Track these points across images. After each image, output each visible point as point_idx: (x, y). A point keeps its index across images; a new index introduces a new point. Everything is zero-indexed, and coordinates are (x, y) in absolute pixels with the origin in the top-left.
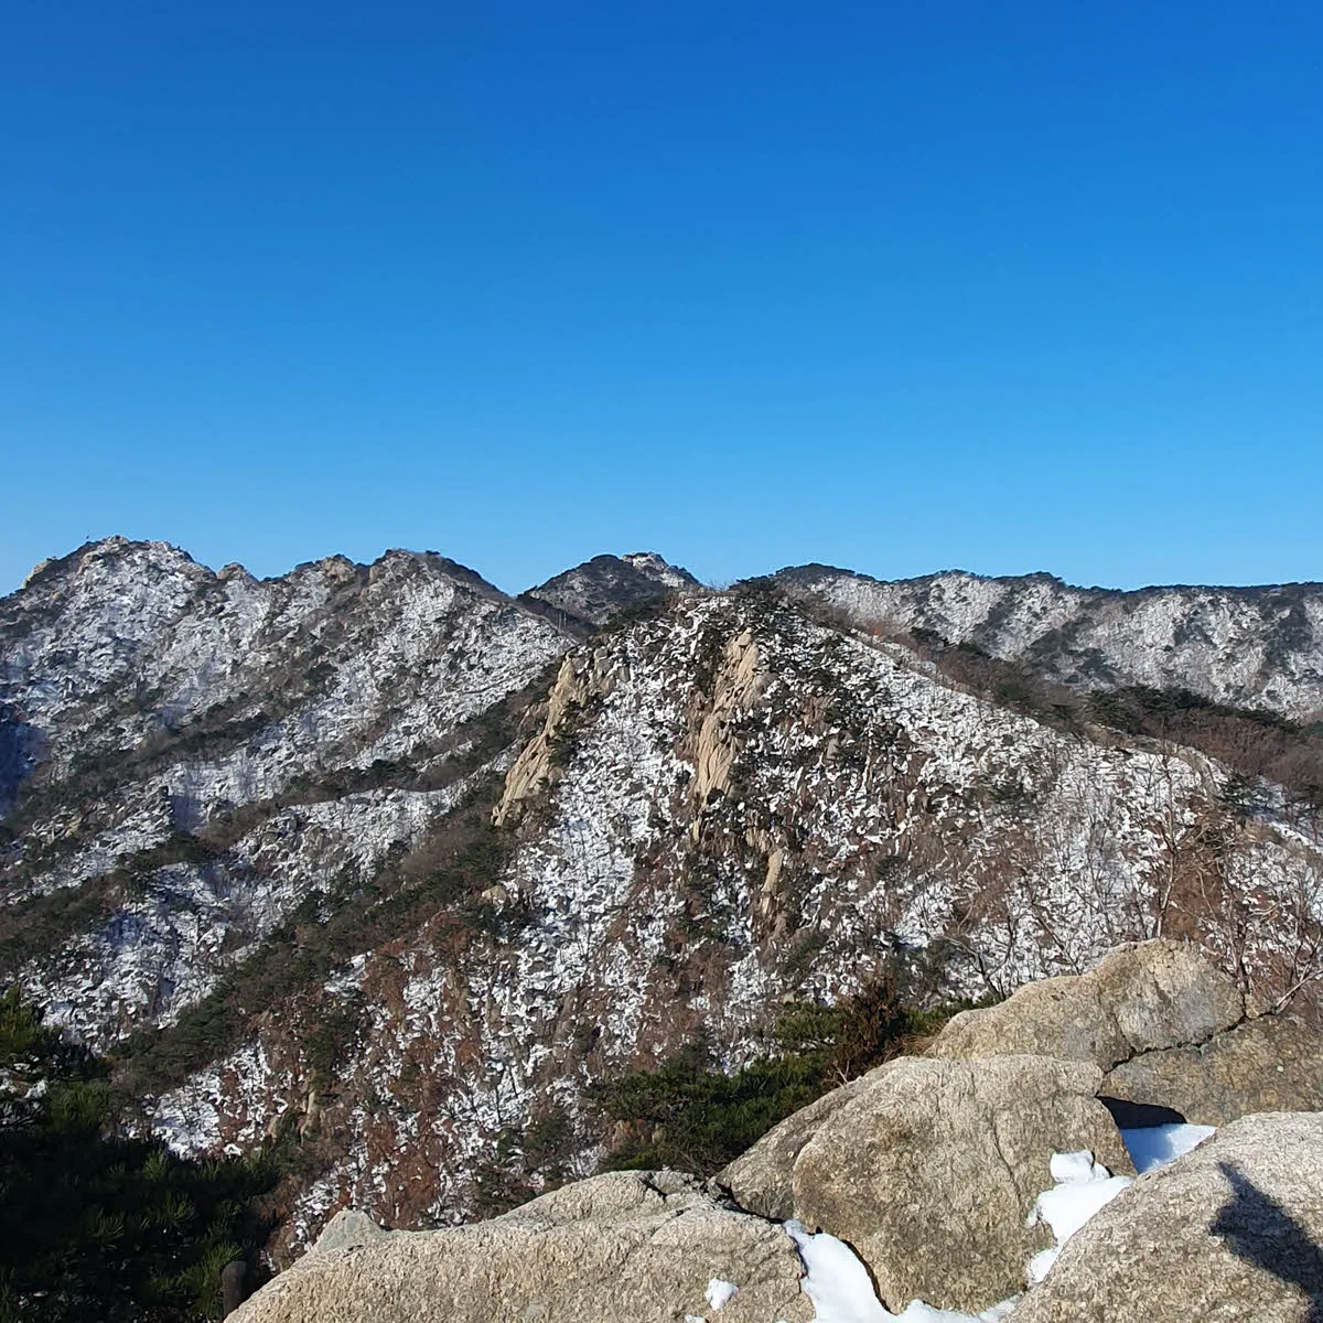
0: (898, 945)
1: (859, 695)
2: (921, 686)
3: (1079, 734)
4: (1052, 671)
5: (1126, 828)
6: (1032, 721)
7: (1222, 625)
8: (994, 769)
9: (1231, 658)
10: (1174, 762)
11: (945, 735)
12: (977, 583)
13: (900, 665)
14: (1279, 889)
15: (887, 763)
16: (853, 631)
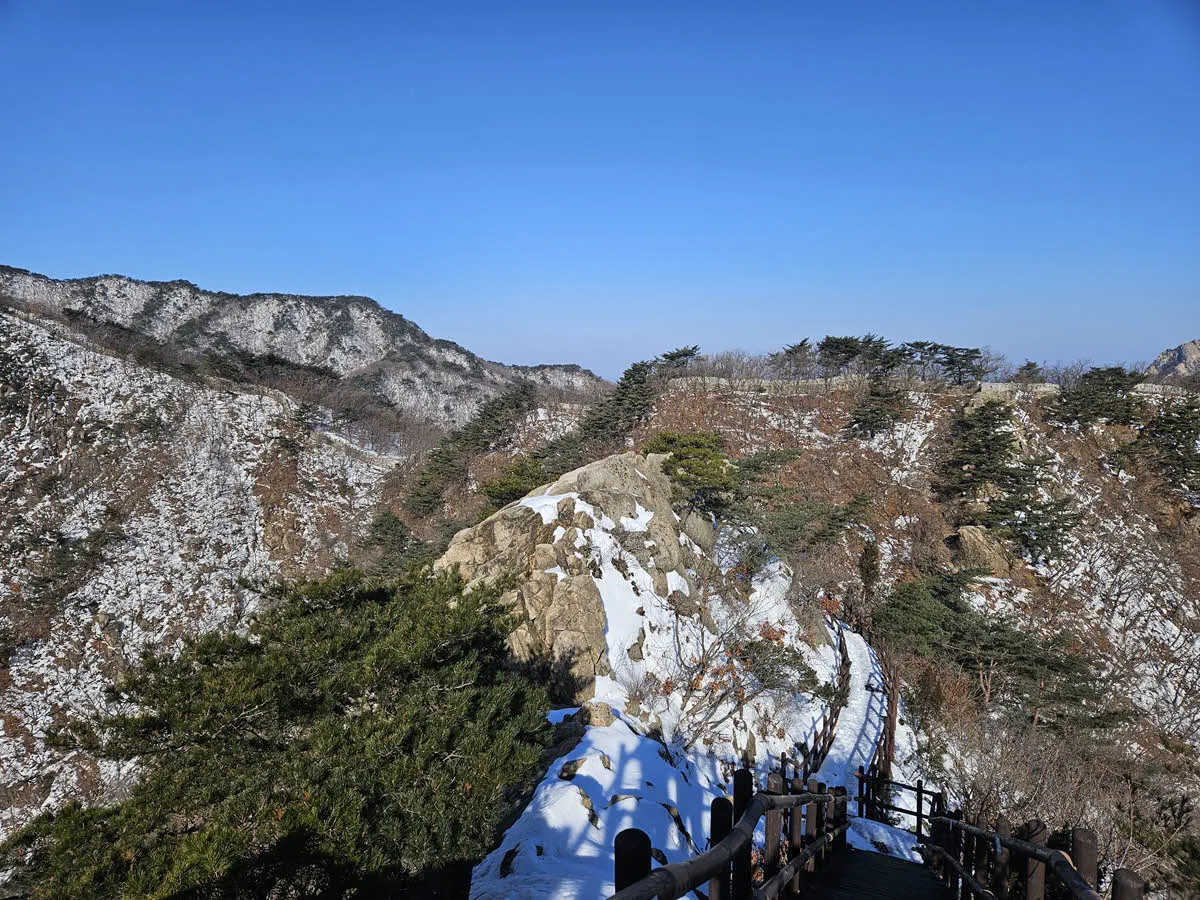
0: (62, 540)
1: (19, 358)
2: (74, 351)
3: (201, 383)
4: (193, 346)
5: (236, 442)
6: (166, 376)
7: (303, 319)
8: (138, 409)
9: (309, 339)
10: (266, 399)
11: (97, 387)
12: (133, 285)
13: (54, 336)
14: (329, 470)
15: (47, 408)
16: (10, 309)
